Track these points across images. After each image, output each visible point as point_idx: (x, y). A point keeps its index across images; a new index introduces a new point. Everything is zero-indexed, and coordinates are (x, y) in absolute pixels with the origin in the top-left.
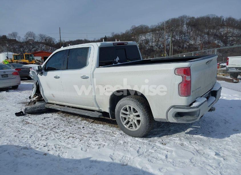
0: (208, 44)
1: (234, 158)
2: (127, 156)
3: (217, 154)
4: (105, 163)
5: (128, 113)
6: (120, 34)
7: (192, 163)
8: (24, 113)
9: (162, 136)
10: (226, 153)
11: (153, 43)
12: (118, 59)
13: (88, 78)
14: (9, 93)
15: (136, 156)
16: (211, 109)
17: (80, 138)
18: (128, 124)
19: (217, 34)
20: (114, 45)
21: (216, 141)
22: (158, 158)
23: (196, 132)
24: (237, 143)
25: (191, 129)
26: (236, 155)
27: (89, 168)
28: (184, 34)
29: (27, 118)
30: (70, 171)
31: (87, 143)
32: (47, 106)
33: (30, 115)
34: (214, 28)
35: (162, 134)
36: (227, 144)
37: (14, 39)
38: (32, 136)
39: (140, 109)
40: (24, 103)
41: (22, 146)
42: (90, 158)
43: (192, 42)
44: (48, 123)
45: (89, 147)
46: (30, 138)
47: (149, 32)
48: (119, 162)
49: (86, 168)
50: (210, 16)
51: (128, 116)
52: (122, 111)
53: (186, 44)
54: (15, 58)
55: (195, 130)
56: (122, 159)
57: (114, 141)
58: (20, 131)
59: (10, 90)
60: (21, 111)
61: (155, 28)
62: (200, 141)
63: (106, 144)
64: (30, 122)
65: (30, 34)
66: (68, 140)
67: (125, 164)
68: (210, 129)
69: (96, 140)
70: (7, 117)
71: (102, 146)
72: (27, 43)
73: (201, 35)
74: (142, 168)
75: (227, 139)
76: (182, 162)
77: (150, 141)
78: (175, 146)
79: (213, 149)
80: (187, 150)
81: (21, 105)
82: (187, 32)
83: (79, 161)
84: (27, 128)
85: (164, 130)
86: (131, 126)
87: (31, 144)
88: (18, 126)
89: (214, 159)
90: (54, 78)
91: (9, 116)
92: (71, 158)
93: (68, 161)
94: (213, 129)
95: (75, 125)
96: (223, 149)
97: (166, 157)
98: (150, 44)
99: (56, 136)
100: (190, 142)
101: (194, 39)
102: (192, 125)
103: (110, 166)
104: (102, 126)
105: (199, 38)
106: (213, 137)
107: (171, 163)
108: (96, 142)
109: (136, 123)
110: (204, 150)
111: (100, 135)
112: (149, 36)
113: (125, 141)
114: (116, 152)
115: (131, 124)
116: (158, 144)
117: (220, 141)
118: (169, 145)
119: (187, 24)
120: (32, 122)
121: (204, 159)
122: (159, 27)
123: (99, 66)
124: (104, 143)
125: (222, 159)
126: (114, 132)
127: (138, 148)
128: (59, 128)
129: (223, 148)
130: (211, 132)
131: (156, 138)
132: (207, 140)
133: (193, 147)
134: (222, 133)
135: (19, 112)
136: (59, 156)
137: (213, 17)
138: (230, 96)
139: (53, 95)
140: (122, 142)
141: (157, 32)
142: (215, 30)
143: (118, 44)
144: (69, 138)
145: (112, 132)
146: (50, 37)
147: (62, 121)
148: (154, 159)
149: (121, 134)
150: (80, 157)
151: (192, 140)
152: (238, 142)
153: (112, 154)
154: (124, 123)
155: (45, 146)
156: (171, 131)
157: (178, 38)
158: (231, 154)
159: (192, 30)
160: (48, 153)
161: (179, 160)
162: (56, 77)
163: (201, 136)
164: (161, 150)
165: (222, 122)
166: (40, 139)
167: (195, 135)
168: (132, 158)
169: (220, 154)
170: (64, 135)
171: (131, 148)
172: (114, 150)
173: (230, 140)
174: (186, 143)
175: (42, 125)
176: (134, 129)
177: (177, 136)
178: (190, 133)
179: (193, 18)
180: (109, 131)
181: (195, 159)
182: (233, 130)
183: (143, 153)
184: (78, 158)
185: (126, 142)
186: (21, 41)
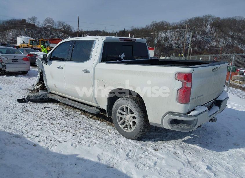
0: (231, 48)
1: (225, 175)
2: (116, 158)
3: (208, 168)
4: (91, 162)
5: (124, 113)
6: (140, 29)
7: (180, 174)
8: (26, 100)
9: (157, 141)
10: (219, 168)
11: (173, 41)
12: (123, 55)
13: (90, 72)
14: (18, 78)
15: (124, 159)
16: (212, 119)
17: (74, 132)
18: (123, 125)
19: (242, 38)
20: (120, 41)
21: (212, 153)
22: (146, 164)
23: (194, 142)
24: (234, 158)
25: (190, 137)
26: (229, 172)
27: (74, 165)
28: (207, 35)
29: (28, 105)
30: (54, 165)
31: (78, 138)
32: (49, 96)
33: (32, 102)
34: (240, 31)
35: (157, 138)
36: (222, 159)
37: (33, 23)
38: (27, 124)
39: (137, 111)
40: (29, 90)
41: (15, 133)
42: (78, 155)
43: (214, 44)
44: (47, 112)
45: (80, 143)
46: (26, 126)
47: (170, 29)
48: (105, 163)
49: (71, 165)
50: (237, 18)
51: (124, 116)
52: (119, 110)
53: (207, 46)
54: (31, 43)
55: (193, 139)
56: (109, 160)
57: (106, 140)
58: (17, 118)
59: (19, 75)
60: (24, 97)
61: (177, 25)
62: (195, 151)
63: (98, 142)
64: (30, 110)
65: (49, 20)
66: (61, 133)
67: (111, 165)
68: (210, 140)
69: (88, 137)
70: (9, 102)
71: (92, 144)
72: (46, 29)
73: (224, 38)
74: (127, 173)
75: (224, 153)
76: (170, 172)
77: (143, 145)
78: (168, 153)
79: (207, 162)
80: (178, 160)
81: (26, 91)
82: (210, 32)
83: (66, 157)
84: (25, 116)
85: (160, 135)
86: (126, 127)
87: (24, 133)
88: (18, 112)
89: (205, 173)
90: (57, 69)
91: (11, 101)
92: (59, 152)
93: (56, 155)
94: (213, 140)
95: (72, 119)
96: (217, 164)
97: (155, 164)
98: (170, 42)
99: (51, 127)
100: (184, 152)
101: (217, 41)
102: (191, 133)
103: (95, 166)
104: (99, 122)
105: (222, 41)
106: (210, 149)
107: (157, 171)
108: (88, 139)
109: (131, 124)
110: (196, 162)
111: (94, 132)
112: (169, 34)
113: (118, 141)
114: (105, 153)
115: (127, 125)
116: (150, 149)
117: (216, 154)
118: (161, 152)
119: (211, 24)
120: (31, 110)
121: (193, 172)
122: (181, 25)
123: (102, 61)
124: (95, 141)
125: (212, 174)
126: (109, 131)
127: (128, 151)
128: (56, 119)
129: (217, 162)
130: (209, 143)
131: (150, 142)
132: (203, 151)
133: (186, 157)
134: (221, 146)
135: (22, 98)
136: (48, 149)
137: (240, 19)
138: (241, 106)
139: (55, 85)
140: (114, 142)
141: (179, 30)
142: (240, 34)
143: (125, 40)
144: (63, 131)
145: (107, 130)
146: (68, 25)
147: (61, 113)
148: (142, 165)
149: (116, 134)
150: (68, 152)
151: (187, 150)
152: (236, 159)
153: (100, 154)
154: (119, 123)
155: (37, 137)
156: (168, 137)
157: (199, 38)
158: (223, 170)
159: (215, 31)
160: (38, 145)
161: (167, 169)
162: (59, 68)
163: (198, 146)
164: (152, 156)
165: (224, 133)
166: (34, 129)
167: (192, 144)
168: (120, 160)
169: (212, 168)
170: (59, 127)
171: (121, 150)
172: (104, 150)
173: (227, 155)
174: (179, 152)
175: (41, 115)
176: (128, 130)
177: (173, 142)
178: (187, 141)
179: (219, 18)
180: (105, 129)
181: (184, 170)
182: (234, 144)
183: (132, 157)
184: (66, 153)
185: (118, 143)
186: (40, 27)
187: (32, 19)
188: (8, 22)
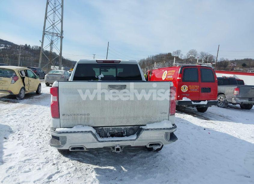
37: (177, 56)
65: (192, 52)
72: (188, 60)
155: (19, 134)
160: (9, 138)
186: (182, 58)
187: (177, 52)
188: (157, 57)
